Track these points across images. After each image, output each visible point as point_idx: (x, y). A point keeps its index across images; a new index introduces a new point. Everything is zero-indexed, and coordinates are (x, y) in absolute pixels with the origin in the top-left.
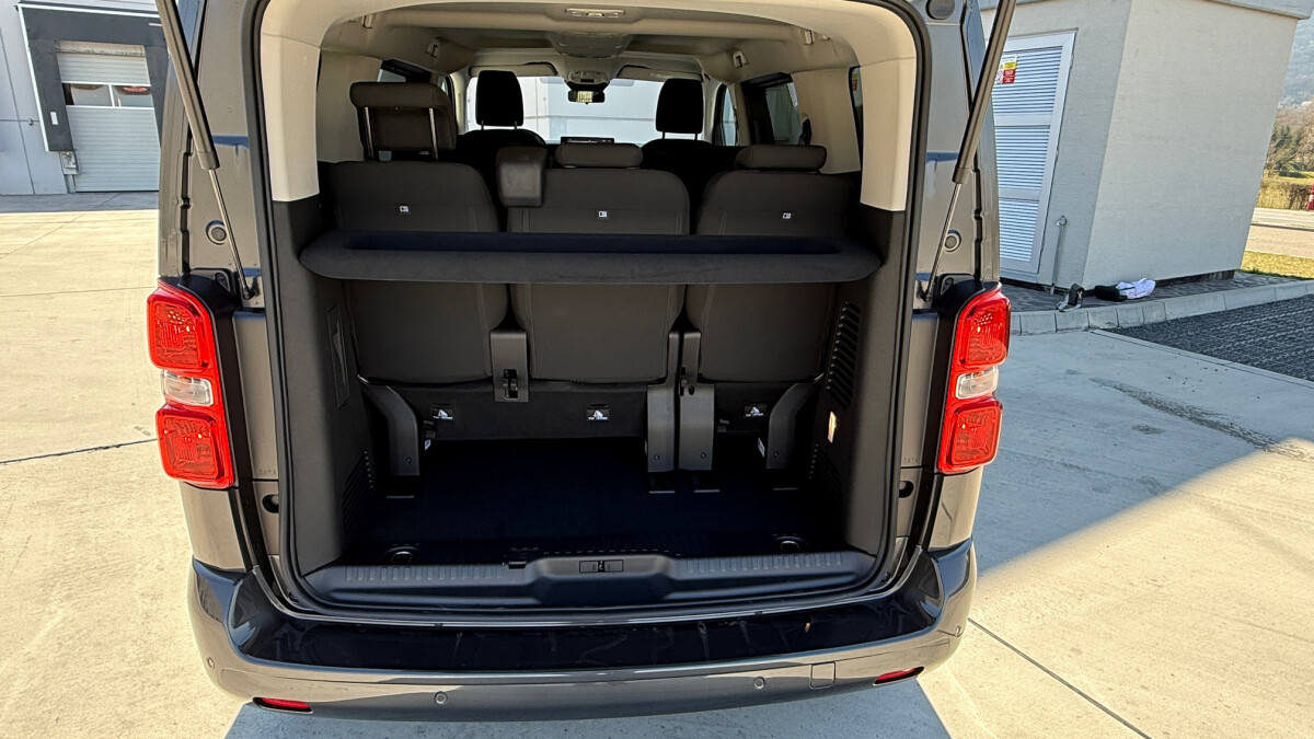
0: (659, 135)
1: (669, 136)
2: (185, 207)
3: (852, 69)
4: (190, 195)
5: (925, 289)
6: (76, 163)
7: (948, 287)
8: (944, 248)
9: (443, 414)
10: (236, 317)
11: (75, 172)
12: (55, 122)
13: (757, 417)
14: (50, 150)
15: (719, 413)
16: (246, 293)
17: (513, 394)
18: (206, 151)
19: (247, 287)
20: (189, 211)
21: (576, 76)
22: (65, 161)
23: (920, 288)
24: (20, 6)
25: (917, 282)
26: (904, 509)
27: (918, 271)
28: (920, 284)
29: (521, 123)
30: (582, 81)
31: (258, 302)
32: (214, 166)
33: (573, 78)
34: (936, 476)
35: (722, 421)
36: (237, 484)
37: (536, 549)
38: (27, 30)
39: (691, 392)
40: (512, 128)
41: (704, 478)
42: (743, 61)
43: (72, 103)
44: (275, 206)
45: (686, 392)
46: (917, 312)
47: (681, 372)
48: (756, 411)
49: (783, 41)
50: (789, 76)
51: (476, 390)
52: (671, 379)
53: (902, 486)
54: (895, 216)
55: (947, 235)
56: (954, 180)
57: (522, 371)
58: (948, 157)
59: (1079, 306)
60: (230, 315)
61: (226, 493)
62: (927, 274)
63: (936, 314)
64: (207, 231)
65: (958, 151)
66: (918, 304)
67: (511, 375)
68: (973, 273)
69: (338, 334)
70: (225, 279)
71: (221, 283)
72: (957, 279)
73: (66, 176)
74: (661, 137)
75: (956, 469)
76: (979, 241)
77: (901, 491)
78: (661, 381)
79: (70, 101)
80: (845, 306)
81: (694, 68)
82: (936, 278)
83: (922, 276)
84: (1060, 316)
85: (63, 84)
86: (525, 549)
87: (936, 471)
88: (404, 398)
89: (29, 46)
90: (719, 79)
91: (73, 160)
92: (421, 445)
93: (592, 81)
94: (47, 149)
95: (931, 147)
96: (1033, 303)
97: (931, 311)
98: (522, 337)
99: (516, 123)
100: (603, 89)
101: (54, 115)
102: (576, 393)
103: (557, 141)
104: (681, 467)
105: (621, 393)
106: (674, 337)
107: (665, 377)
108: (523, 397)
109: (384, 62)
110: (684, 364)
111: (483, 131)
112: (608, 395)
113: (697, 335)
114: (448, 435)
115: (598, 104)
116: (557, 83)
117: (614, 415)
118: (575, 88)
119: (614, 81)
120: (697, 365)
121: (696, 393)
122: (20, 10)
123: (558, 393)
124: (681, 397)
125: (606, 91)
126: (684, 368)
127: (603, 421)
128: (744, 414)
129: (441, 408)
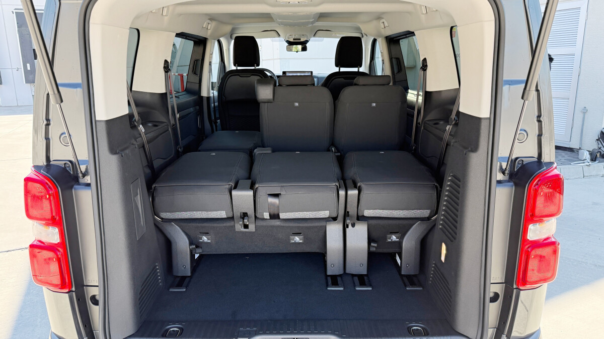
0: (336, 70)
1: (343, 69)
2: (48, 125)
3: (452, 28)
4: (50, 117)
5: (504, 167)
7: (520, 166)
8: (516, 141)
9: (205, 239)
10: (75, 189)
12: (29, 68)
13: (395, 242)
14: (26, 83)
15: (370, 240)
16: (80, 175)
17: (246, 226)
18: (54, 94)
19: (81, 172)
20: (50, 127)
21: (291, 37)
22: (32, 87)
23: (501, 167)
24: (14, 11)
25: (499, 163)
26: (493, 310)
27: (499, 156)
28: (501, 164)
29: (258, 65)
30: (294, 39)
31: (88, 179)
32: (59, 102)
33: (288, 38)
34: (515, 290)
35: (372, 244)
36: (74, 289)
37: (255, 329)
38: (17, 23)
39: (353, 225)
40: (253, 68)
41: (362, 280)
42: (386, 24)
44: (97, 123)
45: (350, 226)
46: (499, 182)
47: (346, 214)
48: (394, 238)
49: (409, 13)
50: (413, 33)
51: (225, 225)
52: (340, 218)
53: (492, 295)
54: (482, 121)
55: (519, 132)
56: (522, 98)
57: (251, 212)
58: (517, 82)
59: (597, 161)
60: (72, 187)
61: (67, 295)
62: (505, 157)
63: (512, 184)
64: (60, 138)
65: (526, 79)
66: (500, 177)
67: (245, 215)
68: (536, 156)
69: (139, 195)
70: (69, 167)
71: (68, 169)
72: (526, 161)
74: (338, 71)
75: (528, 286)
76: (540, 135)
77: (491, 298)
78: (335, 219)
79: (36, 58)
80: (450, 176)
81: (358, 29)
82: (512, 160)
83: (502, 159)
84: (586, 168)
85: (34, 49)
86: (248, 329)
87: (515, 286)
88: (182, 229)
89: (18, 31)
90: (372, 36)
92: (192, 256)
93: (300, 39)
94: (25, 83)
95: (506, 75)
96: (567, 160)
97: (509, 181)
98: (251, 193)
99: (255, 65)
100: (306, 44)
101: (28, 65)
102: (283, 226)
103: (281, 74)
104: (348, 271)
105: (310, 227)
106: (342, 193)
107: (337, 217)
108: (252, 228)
109: (177, 34)
110: (348, 210)
111: (237, 70)
112: (302, 227)
113: (356, 192)
114: (208, 251)
115: (304, 52)
116: (280, 41)
117: (306, 239)
118: (290, 43)
119: (312, 39)
120: (356, 209)
121: (356, 226)
122: (14, 13)
123: (273, 227)
124: (347, 229)
125: (308, 45)
126: (348, 212)
127: (299, 243)
128: (386, 239)
129: (203, 235)
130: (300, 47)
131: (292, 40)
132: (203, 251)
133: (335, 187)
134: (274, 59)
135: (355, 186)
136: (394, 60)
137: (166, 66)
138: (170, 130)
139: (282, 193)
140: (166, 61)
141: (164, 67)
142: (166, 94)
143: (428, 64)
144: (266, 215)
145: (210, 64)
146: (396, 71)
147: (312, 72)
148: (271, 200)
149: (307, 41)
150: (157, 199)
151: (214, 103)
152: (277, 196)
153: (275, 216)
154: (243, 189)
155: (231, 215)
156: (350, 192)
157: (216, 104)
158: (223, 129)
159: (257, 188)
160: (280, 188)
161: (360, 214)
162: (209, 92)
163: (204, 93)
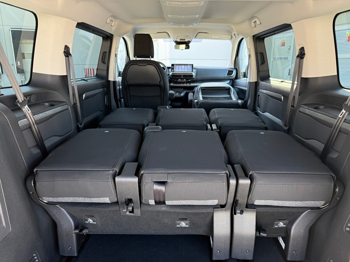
3: (337, 16)
6: (25, 77)
9: (90, 221)
11: (24, 80)
12: (19, 64)
13: (282, 228)
17: (132, 211)
21: (178, 37)
22: (22, 76)
24: (10, 29)
29: (153, 57)
30: (180, 40)
33: (176, 39)
38: (12, 37)
39: (241, 213)
40: (149, 59)
42: (258, 23)
43: (25, 59)
45: (238, 213)
47: (235, 202)
48: (281, 224)
51: (109, 209)
52: (229, 206)
67: (129, 201)
73: (22, 81)
78: (223, 206)
79: (24, 58)
85: (22, 53)
88: (67, 212)
89: (13, 41)
91: (24, 76)
93: (185, 40)
94: (17, 73)
98: (136, 180)
99: (151, 57)
100: (189, 43)
101: (19, 62)
102: (170, 212)
103: (170, 66)
104: (233, 256)
105: (197, 213)
106: (233, 182)
107: (226, 204)
108: (138, 212)
109: (78, 24)
110: (238, 198)
111: (136, 60)
112: (188, 214)
113: (248, 182)
114: (94, 231)
115: (187, 50)
116: (170, 41)
117: (193, 224)
118: (178, 43)
119: (194, 40)
120: (247, 199)
121: (244, 214)
122: (10, 31)
123: (158, 212)
124: (235, 216)
125: (190, 45)
126: (237, 200)
127: (185, 227)
128: (273, 226)
129: (89, 218)
130: (184, 46)
131: (179, 40)
132: (89, 232)
133: (225, 175)
134: (166, 59)
135: (246, 175)
136: (259, 54)
137: (66, 51)
138: (69, 108)
139: (168, 181)
140: (66, 47)
141: (64, 52)
142: (67, 76)
143: (305, 53)
144: (152, 202)
145: (116, 55)
146: (260, 63)
147: (193, 65)
148: (157, 187)
149: (189, 42)
150: (38, 184)
151: (119, 86)
152: (163, 183)
153: (160, 202)
154: (128, 175)
155: (115, 200)
156: (241, 181)
157: (121, 87)
158: (126, 106)
159: (142, 174)
160: (166, 175)
161: (250, 202)
162: (115, 78)
163: (111, 78)
